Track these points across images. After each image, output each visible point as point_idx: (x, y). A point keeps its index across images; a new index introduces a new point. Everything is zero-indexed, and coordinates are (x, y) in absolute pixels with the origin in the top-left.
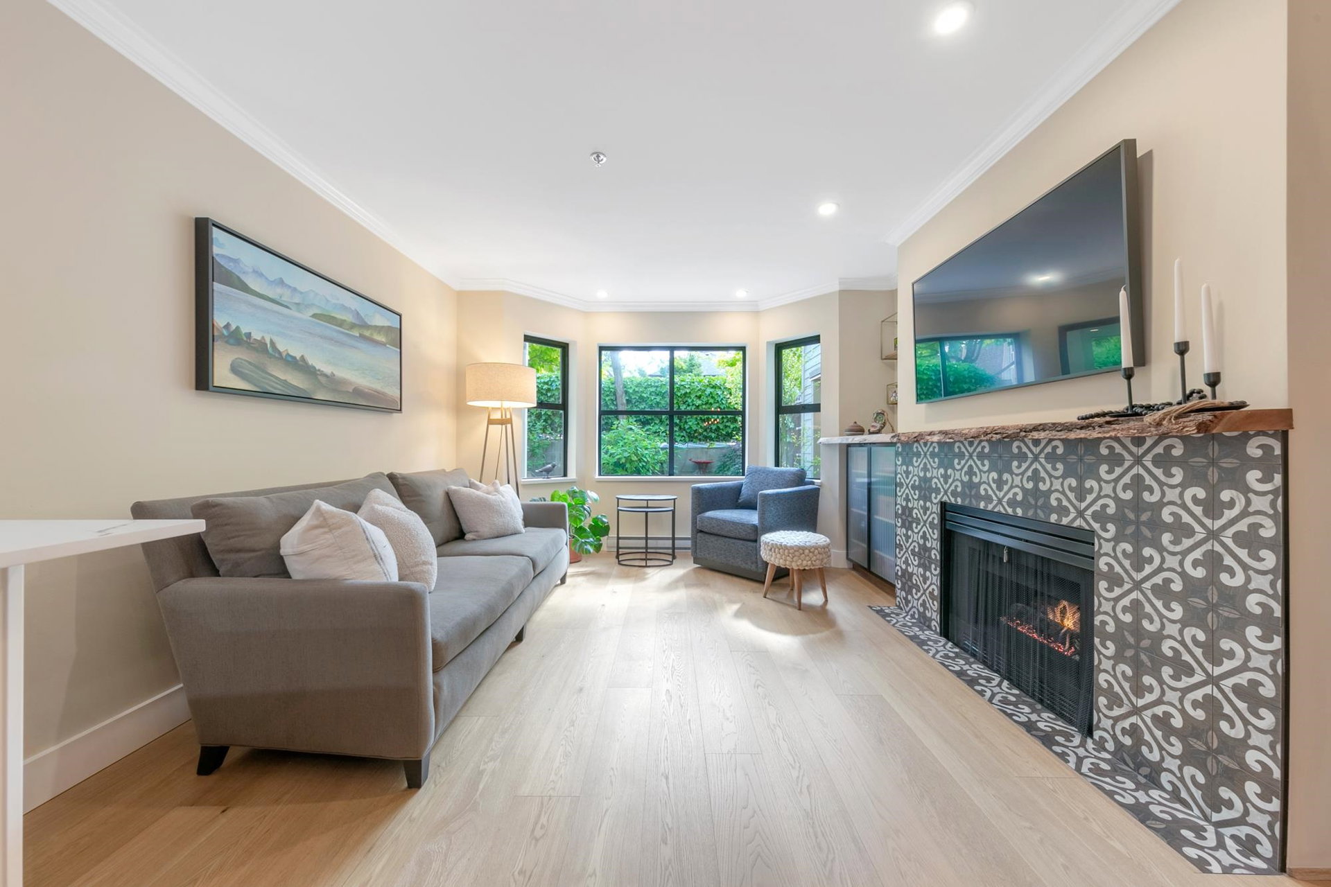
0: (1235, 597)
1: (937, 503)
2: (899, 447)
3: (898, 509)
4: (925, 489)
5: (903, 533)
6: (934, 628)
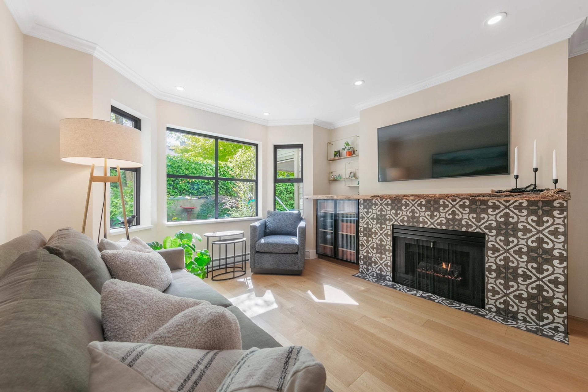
0: (549, 252)
1: (391, 225)
2: (361, 201)
3: (361, 229)
4: (381, 219)
5: (365, 239)
6: (388, 279)
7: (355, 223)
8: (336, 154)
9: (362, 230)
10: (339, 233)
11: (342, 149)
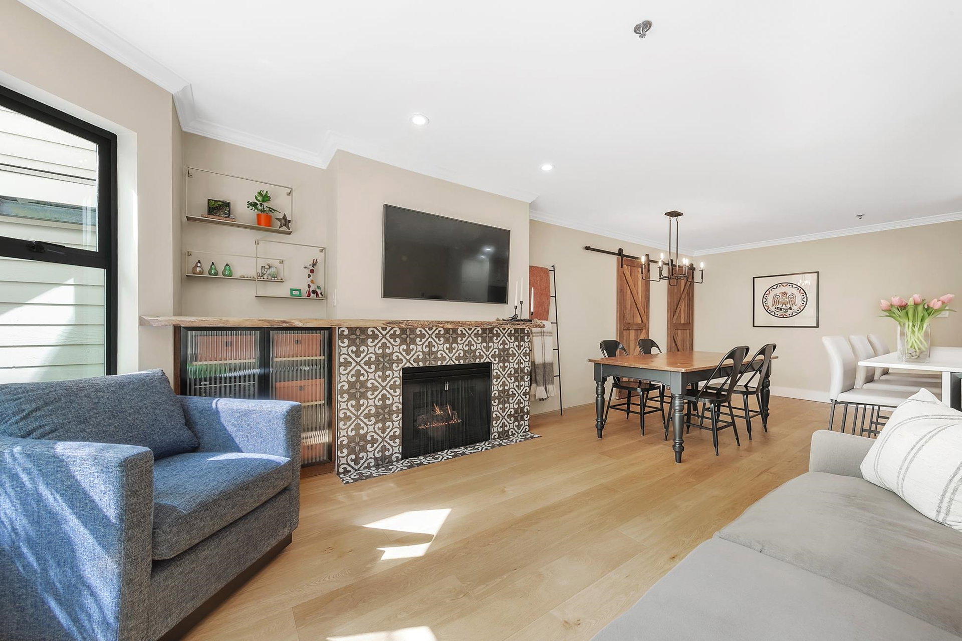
1: (400, 370)
2: (343, 331)
3: (342, 386)
4: (384, 362)
5: (352, 405)
6: (395, 460)
7: (322, 378)
8: (218, 208)
9: (346, 388)
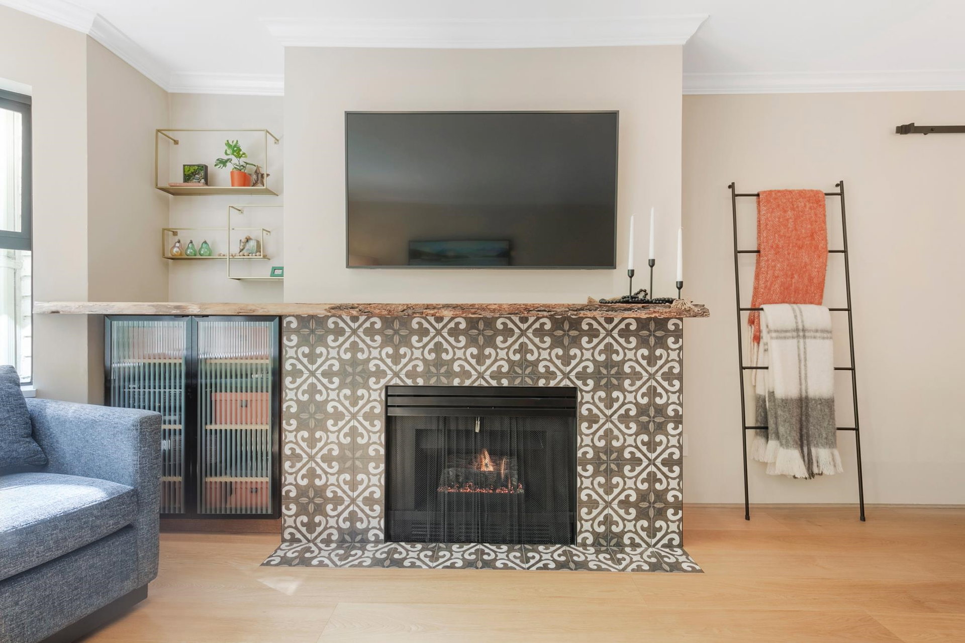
0: (662, 410)
1: (381, 389)
2: (289, 323)
3: (289, 407)
4: (354, 374)
5: (303, 437)
6: (373, 539)
7: (267, 392)
8: (194, 174)
9: (294, 410)
10: (209, 427)
11: (214, 162)
